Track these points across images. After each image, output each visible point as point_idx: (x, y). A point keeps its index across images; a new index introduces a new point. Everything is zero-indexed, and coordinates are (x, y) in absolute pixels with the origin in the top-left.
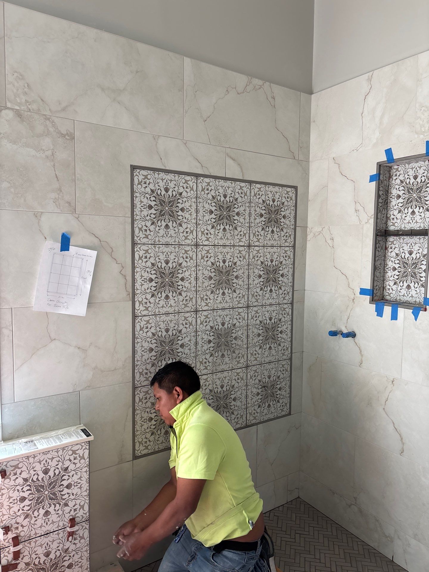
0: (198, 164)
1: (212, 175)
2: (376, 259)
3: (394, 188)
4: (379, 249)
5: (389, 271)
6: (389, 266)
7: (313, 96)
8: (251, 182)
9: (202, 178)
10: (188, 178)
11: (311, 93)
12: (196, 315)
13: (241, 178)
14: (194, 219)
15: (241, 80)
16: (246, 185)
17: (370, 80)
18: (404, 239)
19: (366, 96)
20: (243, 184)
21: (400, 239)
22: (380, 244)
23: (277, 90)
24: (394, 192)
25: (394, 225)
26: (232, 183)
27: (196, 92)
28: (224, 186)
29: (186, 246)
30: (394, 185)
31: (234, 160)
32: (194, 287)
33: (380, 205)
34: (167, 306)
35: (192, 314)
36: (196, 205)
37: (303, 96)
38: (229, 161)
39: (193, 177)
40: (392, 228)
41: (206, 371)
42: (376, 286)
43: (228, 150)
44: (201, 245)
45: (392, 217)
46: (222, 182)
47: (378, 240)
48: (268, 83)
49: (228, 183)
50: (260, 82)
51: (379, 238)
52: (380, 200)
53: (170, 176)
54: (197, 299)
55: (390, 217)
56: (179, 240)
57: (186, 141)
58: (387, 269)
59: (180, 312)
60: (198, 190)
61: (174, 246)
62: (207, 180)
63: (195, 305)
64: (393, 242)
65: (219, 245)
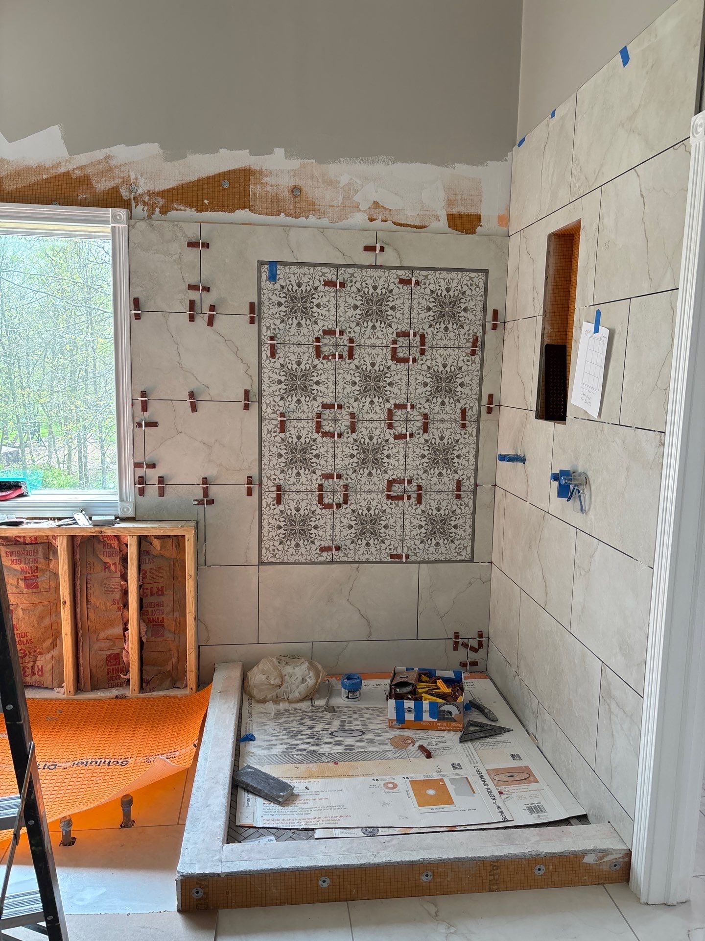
0: (339, 254)
1: (357, 264)
8: (412, 269)
9: (344, 269)
10: (326, 270)
12: (335, 424)
13: (398, 265)
14: (334, 315)
16: (406, 273)
19: (545, 147)
20: (401, 272)
26: (385, 272)
28: (373, 277)
31: (388, 245)
32: (332, 392)
34: (298, 411)
35: (330, 422)
36: (336, 300)
39: (332, 269)
43: (380, 234)
46: (371, 272)
49: (380, 272)
53: (304, 270)
57: (324, 229)
61: (307, 346)
62: (351, 270)
65: (366, 345)
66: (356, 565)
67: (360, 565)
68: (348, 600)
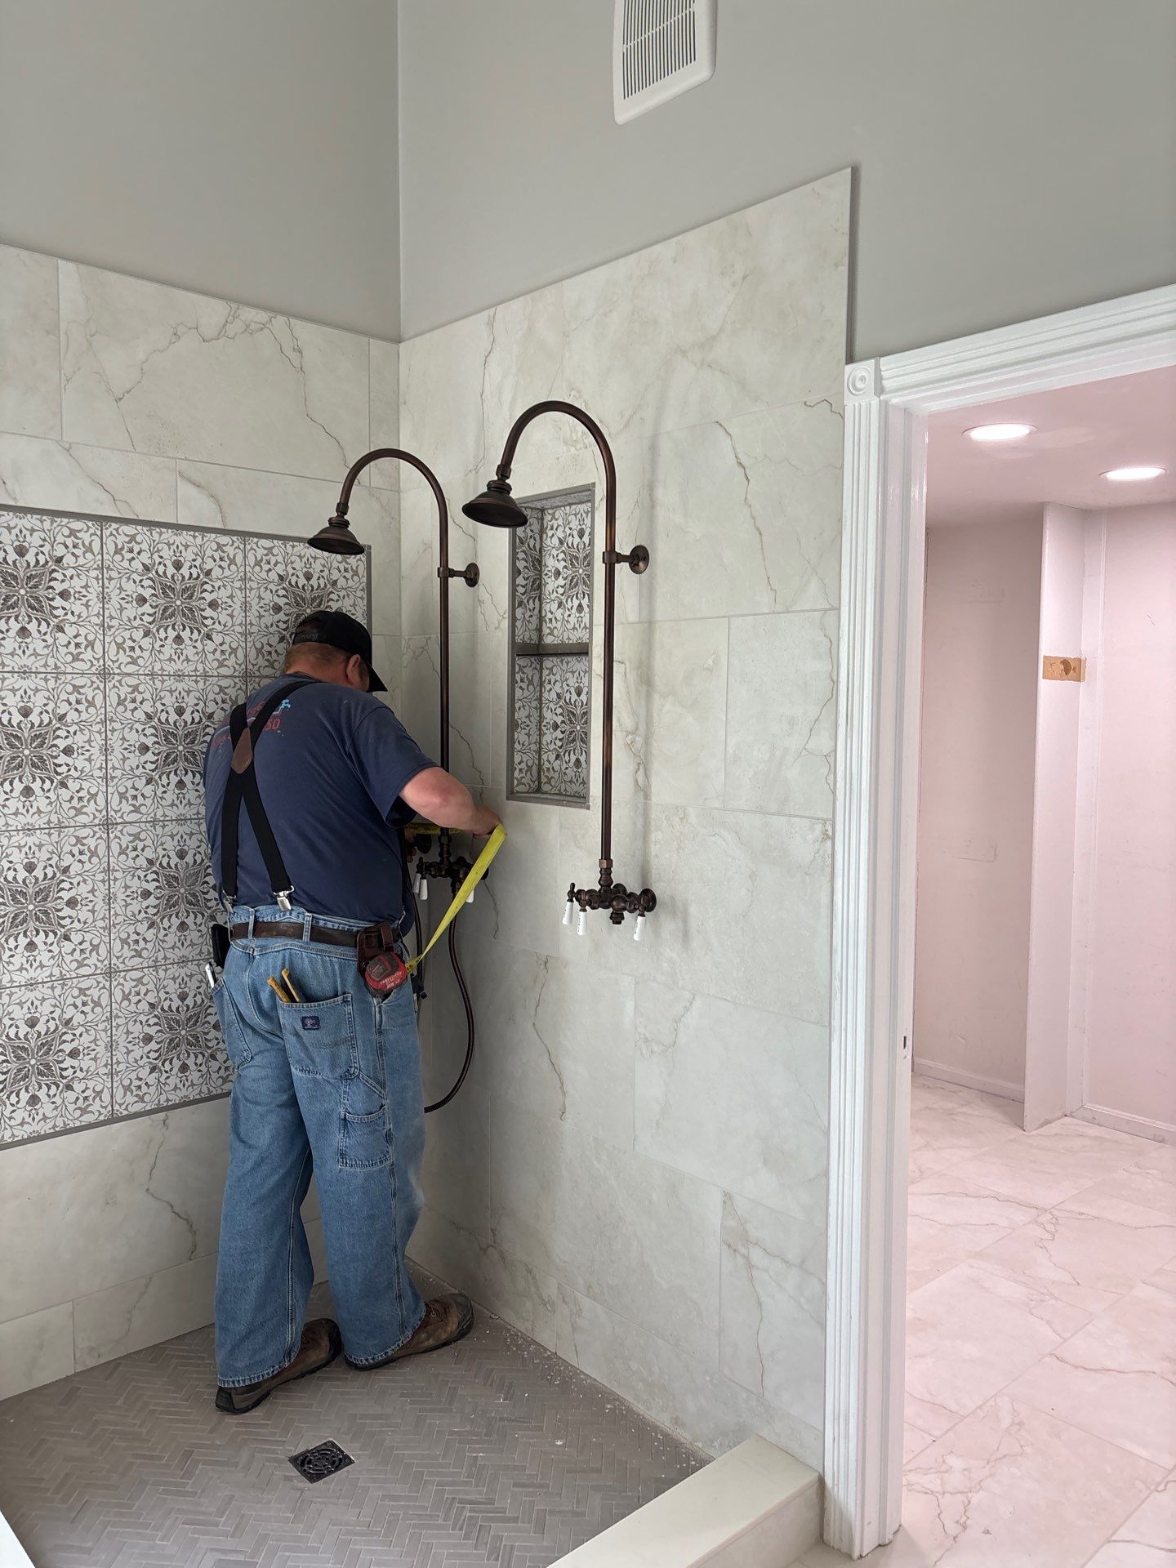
0: (104, 496)
1: (140, 518)
2: (517, 706)
3: (550, 555)
4: (524, 685)
5: (547, 732)
6: (548, 720)
7: (401, 345)
8: (245, 535)
9: (114, 526)
10: (77, 525)
11: (398, 340)
12: (108, 833)
13: (219, 526)
14: (97, 615)
15: (211, 312)
16: (233, 542)
17: (491, 323)
18: (568, 663)
19: (486, 357)
20: (224, 540)
21: (562, 661)
22: (524, 673)
23: (306, 332)
24: (551, 563)
25: (551, 634)
26: (194, 537)
27: (92, 336)
28: (173, 544)
29: (75, 676)
30: (549, 548)
31: (198, 486)
32: (101, 768)
33: (521, 590)
34: (28, 811)
35: (98, 830)
36: (101, 584)
37: (377, 347)
38: (185, 489)
39: (90, 524)
40: (548, 640)
41: (137, 960)
42: (520, 763)
43: (184, 465)
44: (118, 674)
45: (549, 616)
46: (168, 535)
47: (520, 666)
48: (281, 319)
49: (186, 537)
50: (263, 316)
51: (521, 661)
52: (520, 580)
53: (31, 521)
54: (110, 796)
55: (546, 616)
56: (57, 662)
57: (70, 444)
58: (545, 726)
59: (63, 825)
60: (105, 551)
61: (43, 676)
62: (129, 530)
63: (105, 811)
64: (551, 669)
65: (165, 673)
66: (162, 1115)
67: (170, 1113)
68: (147, 1190)
